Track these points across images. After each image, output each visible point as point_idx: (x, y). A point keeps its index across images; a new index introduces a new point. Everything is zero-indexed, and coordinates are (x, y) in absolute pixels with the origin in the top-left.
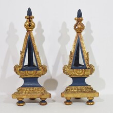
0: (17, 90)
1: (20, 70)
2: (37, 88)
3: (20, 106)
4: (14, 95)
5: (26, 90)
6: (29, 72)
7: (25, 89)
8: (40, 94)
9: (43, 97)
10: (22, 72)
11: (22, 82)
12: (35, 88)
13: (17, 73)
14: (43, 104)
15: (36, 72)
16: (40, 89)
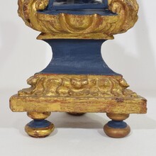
0: (29, 82)
1: (40, 11)
2: (97, 78)
3: (37, 136)
4: (18, 100)
5: (61, 85)
6: (73, 20)
7: (58, 79)
8: (109, 98)
9: (118, 110)
10: (47, 17)
11: (45, 54)
12: (90, 78)
13: (28, 21)
14: (115, 132)
15: (100, 21)
16: (109, 81)
